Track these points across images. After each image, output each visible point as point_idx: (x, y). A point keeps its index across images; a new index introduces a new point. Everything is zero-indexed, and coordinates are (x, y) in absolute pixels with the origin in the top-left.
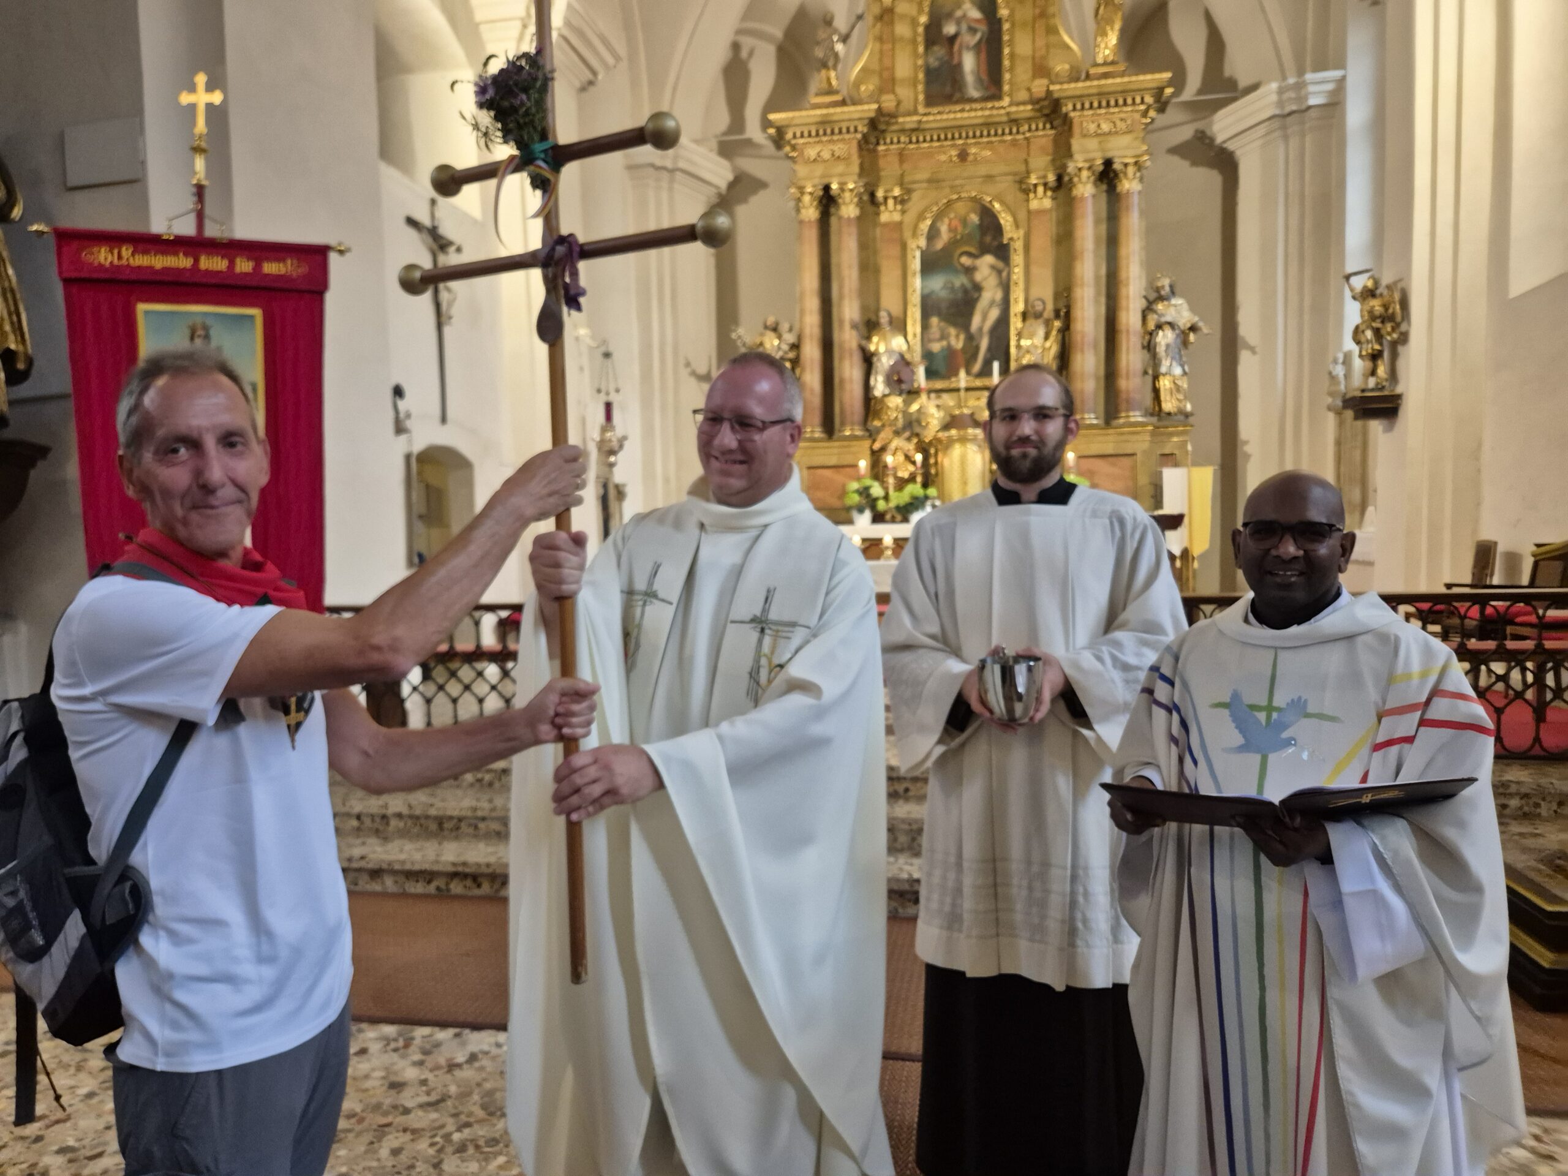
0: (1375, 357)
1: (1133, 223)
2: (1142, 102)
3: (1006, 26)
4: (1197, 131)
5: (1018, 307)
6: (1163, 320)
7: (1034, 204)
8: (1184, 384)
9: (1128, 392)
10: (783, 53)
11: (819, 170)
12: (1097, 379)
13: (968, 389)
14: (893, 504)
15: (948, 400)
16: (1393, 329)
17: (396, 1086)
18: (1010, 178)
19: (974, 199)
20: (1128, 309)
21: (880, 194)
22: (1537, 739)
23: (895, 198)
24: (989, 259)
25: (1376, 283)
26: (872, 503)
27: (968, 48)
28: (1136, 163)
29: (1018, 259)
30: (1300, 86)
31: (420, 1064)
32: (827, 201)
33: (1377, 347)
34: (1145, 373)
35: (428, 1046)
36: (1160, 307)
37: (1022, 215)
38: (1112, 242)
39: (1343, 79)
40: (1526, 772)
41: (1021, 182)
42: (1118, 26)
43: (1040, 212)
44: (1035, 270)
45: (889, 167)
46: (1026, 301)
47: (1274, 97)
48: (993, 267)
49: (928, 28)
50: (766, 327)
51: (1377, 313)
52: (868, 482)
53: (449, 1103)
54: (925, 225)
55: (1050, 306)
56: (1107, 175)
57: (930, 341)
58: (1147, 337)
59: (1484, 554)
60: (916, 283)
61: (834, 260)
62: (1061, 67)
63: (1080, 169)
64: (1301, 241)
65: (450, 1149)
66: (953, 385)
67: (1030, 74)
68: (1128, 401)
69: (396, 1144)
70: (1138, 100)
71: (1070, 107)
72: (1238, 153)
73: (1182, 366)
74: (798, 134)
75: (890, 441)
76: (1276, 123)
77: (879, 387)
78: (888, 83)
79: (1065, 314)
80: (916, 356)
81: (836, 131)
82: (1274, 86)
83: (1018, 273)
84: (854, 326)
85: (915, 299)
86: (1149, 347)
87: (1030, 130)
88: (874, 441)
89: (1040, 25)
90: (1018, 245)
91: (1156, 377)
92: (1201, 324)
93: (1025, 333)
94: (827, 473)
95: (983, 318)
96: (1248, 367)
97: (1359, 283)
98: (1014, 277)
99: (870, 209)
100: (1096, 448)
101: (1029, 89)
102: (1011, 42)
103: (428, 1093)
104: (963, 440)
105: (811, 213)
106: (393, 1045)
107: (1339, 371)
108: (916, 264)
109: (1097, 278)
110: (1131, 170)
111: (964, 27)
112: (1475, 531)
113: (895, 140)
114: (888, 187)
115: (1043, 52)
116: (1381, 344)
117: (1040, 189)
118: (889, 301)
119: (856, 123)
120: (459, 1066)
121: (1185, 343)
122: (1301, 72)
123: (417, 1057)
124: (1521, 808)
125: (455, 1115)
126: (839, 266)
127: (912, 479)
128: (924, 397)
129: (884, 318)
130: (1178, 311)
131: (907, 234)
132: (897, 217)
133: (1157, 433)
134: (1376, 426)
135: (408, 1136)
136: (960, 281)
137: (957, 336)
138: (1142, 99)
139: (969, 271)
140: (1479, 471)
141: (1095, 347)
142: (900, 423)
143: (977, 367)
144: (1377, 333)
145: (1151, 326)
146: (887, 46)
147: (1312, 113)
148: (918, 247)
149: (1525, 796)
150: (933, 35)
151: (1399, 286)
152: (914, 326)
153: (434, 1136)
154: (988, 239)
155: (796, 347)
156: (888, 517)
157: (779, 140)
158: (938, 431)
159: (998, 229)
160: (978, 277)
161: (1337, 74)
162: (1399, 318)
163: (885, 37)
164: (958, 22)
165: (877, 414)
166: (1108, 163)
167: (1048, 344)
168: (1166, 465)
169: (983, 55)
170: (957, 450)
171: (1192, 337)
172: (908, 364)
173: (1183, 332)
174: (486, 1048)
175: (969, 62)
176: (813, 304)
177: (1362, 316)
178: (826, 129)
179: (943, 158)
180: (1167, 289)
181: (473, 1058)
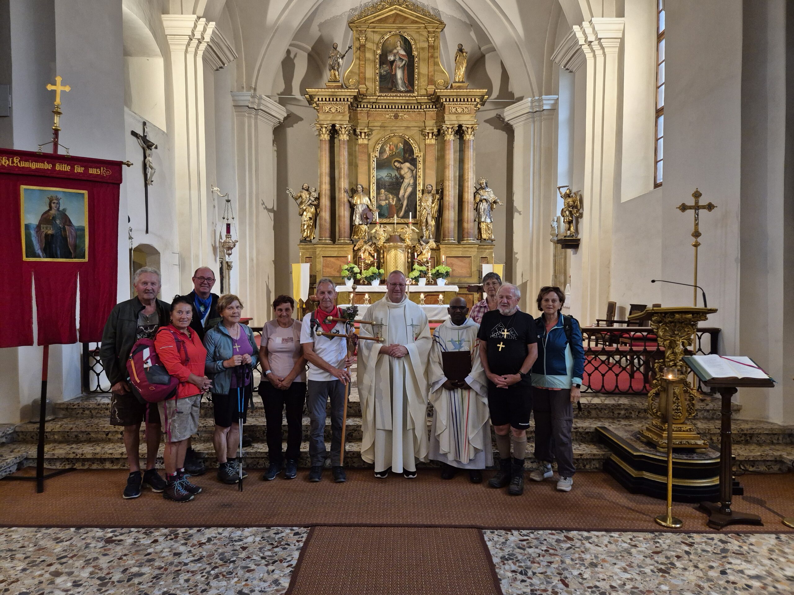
0: (570, 223)
1: (470, 154)
2: (475, 101)
3: (416, 60)
4: (497, 114)
5: (420, 187)
6: (483, 198)
7: (428, 142)
8: (491, 226)
9: (467, 228)
10: (311, 57)
11: (330, 117)
12: (455, 222)
13: (397, 224)
14: (364, 276)
15: (389, 228)
16: (577, 211)
17: (178, 554)
18: (417, 128)
19: (400, 137)
20: (468, 192)
21: (358, 131)
22: (631, 386)
23: (365, 133)
24: (407, 164)
25: (570, 191)
26: (354, 275)
27: (399, 68)
28: (472, 128)
29: (420, 166)
30: (540, 100)
31: (186, 544)
32: (334, 132)
33: (570, 218)
34: (475, 221)
35: (186, 537)
36: (481, 192)
37: (422, 146)
38: (461, 162)
39: (558, 99)
40: (627, 400)
41: (422, 131)
42: (465, 65)
43: (430, 145)
44: (427, 171)
45: (363, 119)
46: (424, 185)
47: (529, 104)
48: (409, 168)
49: (380, 56)
50: (303, 189)
51: (571, 204)
52: (353, 265)
53: (205, 559)
54: (379, 147)
55: (434, 188)
56: (460, 132)
57: (380, 200)
58: (476, 205)
59: (611, 307)
60: (374, 173)
61: (336, 159)
62: (440, 81)
63: (448, 128)
64: (540, 168)
65: (211, 578)
66: (391, 221)
67: (427, 82)
68: (467, 233)
69: (186, 578)
70: (473, 100)
71: (444, 100)
72: (514, 126)
73: (490, 218)
74: (320, 99)
75: (363, 246)
76: (530, 115)
77: (357, 221)
78: (362, 79)
79: (441, 192)
80: (374, 208)
81: (338, 100)
82: (530, 99)
83: (420, 173)
84: (346, 191)
85: (374, 180)
86: (477, 209)
87: (426, 108)
88: (355, 246)
89: (431, 60)
90: (421, 159)
91: (479, 223)
92: (498, 200)
93: (424, 199)
94: (332, 259)
95: (405, 191)
96: (517, 220)
97: (564, 191)
98: (418, 174)
99: (354, 137)
100: (454, 254)
101: (426, 89)
102: (418, 68)
103: (194, 556)
104: (396, 248)
105: (326, 137)
106: (169, 537)
107: (555, 224)
108: (374, 165)
109: (455, 177)
110: (470, 130)
111: (397, 58)
112: (608, 297)
113: (365, 106)
114: (362, 128)
115: (432, 73)
116: (572, 218)
117: (430, 135)
118: (362, 181)
119: (348, 97)
120: (204, 543)
121: (492, 208)
122: (541, 95)
123: (183, 542)
124: (625, 414)
125: (209, 564)
126: (339, 162)
127: (372, 264)
128: (378, 226)
129: (360, 189)
130: (489, 194)
131: (371, 150)
132: (366, 142)
133: (480, 247)
134: (570, 251)
135: (190, 574)
136: (394, 173)
137: (393, 199)
138: (475, 99)
139: (399, 169)
140: (609, 272)
141: (454, 208)
142: (366, 238)
143: (402, 214)
144: (571, 212)
145: (478, 200)
146: (362, 63)
147: (545, 112)
148: (376, 156)
149: (626, 410)
150: (383, 60)
151: (579, 193)
152: (373, 194)
153: (203, 573)
154: (407, 156)
155: (318, 199)
156: (361, 281)
157: (311, 100)
158: (384, 243)
159: (412, 152)
160: (403, 172)
161: (555, 97)
162: (579, 207)
163: (361, 57)
164: (395, 56)
165: (356, 233)
166: (460, 126)
167: (433, 205)
168: (483, 262)
169: (406, 72)
170: (393, 252)
171: (495, 206)
172: (371, 210)
173: (491, 204)
174: (215, 535)
175: (399, 74)
176: (326, 179)
177: (565, 205)
178: (333, 99)
179: (387, 116)
180: (485, 184)
181: (209, 540)
